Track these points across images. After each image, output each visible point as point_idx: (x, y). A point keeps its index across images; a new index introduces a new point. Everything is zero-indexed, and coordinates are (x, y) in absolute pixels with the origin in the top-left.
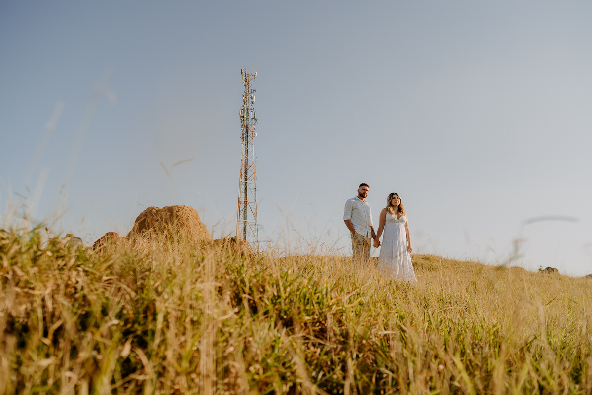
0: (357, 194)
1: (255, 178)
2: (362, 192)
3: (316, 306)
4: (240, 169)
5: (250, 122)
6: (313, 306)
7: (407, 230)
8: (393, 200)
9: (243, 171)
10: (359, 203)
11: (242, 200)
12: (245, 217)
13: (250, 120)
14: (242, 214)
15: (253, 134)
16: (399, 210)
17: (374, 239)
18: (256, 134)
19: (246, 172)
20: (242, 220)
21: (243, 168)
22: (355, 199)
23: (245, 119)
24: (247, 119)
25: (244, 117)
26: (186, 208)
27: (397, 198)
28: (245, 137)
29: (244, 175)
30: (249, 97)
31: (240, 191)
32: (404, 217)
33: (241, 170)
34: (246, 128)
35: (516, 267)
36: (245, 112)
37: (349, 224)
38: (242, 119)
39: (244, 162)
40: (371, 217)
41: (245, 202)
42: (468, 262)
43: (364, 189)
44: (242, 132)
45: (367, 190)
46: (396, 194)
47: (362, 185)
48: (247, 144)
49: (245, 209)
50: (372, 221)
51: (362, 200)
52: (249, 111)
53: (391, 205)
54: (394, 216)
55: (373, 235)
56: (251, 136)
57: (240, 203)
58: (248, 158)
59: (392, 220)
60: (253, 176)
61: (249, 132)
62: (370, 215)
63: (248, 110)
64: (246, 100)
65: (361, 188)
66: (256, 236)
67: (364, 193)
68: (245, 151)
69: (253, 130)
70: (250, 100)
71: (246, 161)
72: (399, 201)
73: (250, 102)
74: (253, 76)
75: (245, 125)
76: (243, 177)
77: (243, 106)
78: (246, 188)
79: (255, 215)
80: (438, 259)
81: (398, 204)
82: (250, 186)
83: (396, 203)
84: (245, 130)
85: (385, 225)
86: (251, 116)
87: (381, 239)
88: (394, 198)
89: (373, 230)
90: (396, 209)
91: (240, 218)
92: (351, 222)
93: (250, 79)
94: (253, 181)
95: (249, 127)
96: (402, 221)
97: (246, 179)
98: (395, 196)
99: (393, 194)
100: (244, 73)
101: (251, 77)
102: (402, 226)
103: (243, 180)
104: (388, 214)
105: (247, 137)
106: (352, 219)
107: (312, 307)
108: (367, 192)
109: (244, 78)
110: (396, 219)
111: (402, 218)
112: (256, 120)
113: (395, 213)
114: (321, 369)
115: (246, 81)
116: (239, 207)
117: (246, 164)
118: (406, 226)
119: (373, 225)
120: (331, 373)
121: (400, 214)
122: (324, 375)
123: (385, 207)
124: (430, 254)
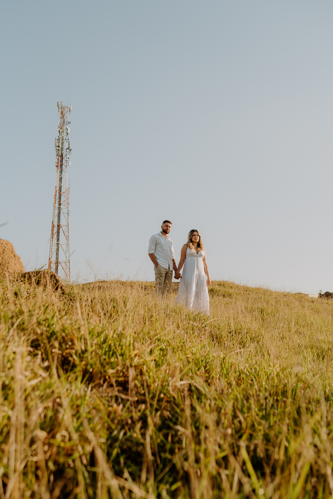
0: (161, 230)
1: (68, 203)
2: (165, 228)
3: (120, 358)
4: (54, 194)
5: (64, 152)
6: (117, 358)
7: (205, 264)
8: (194, 237)
9: (57, 197)
10: (162, 239)
11: (56, 223)
12: (58, 240)
13: (64, 150)
14: (55, 237)
15: (68, 163)
16: (199, 245)
17: (175, 271)
18: (70, 163)
19: (60, 198)
20: (55, 242)
21: (57, 193)
22: (159, 235)
23: (60, 149)
24: (62, 149)
25: (59, 146)
26: (2, 242)
27: (197, 235)
28: (59, 165)
29: (57, 201)
30: (65, 128)
31: (54, 215)
32: (203, 252)
33: (56, 196)
34: (61, 157)
35: (300, 293)
36: (61, 142)
37: (153, 257)
38: (58, 148)
39: (58, 188)
40: (173, 252)
41: (59, 226)
42: (258, 289)
43: (167, 226)
44: (57, 161)
45: (170, 227)
46: (196, 231)
47: (165, 222)
48: (61, 172)
49: (59, 232)
50: (174, 255)
51: (165, 235)
52: (65, 141)
53: (191, 240)
54: (194, 251)
55: (175, 268)
56: (65, 164)
57: (53, 226)
58: (62, 185)
59: (192, 255)
60: (66, 201)
61: (63, 160)
62: (172, 249)
63: (63, 140)
64: (61, 131)
65: (164, 225)
66: (68, 257)
67: (167, 229)
68: (60, 179)
69: (68, 159)
70: (65, 131)
71: (60, 187)
72: (199, 237)
73: (65, 133)
74: (69, 109)
75: (60, 154)
76: (57, 202)
77: (58, 137)
78: (59, 213)
79: (67, 238)
80: (232, 286)
81: (198, 241)
82: (64, 210)
83: (196, 239)
84: (60, 159)
85: (185, 258)
86: (66, 146)
87: (181, 272)
88: (195, 235)
89: (174, 264)
90: (196, 245)
91: (54, 240)
92: (154, 255)
93: (65, 112)
94: (67, 206)
95: (64, 156)
96: (201, 255)
97: (60, 205)
98: (195, 233)
99: (193, 231)
100: (60, 106)
101: (66, 109)
102: (201, 259)
103: (57, 205)
104: (188, 249)
105: (62, 165)
106: (155, 253)
107: (116, 360)
108: (170, 229)
109: (60, 110)
110: (196, 254)
111: (201, 253)
112: (71, 150)
113: (195, 248)
114: (123, 427)
115: (62, 114)
116: (53, 230)
117: (60, 190)
118: (204, 260)
119: (174, 258)
120: (132, 431)
121: (199, 249)
122: (125, 434)
123: (186, 243)
124: (225, 281)
